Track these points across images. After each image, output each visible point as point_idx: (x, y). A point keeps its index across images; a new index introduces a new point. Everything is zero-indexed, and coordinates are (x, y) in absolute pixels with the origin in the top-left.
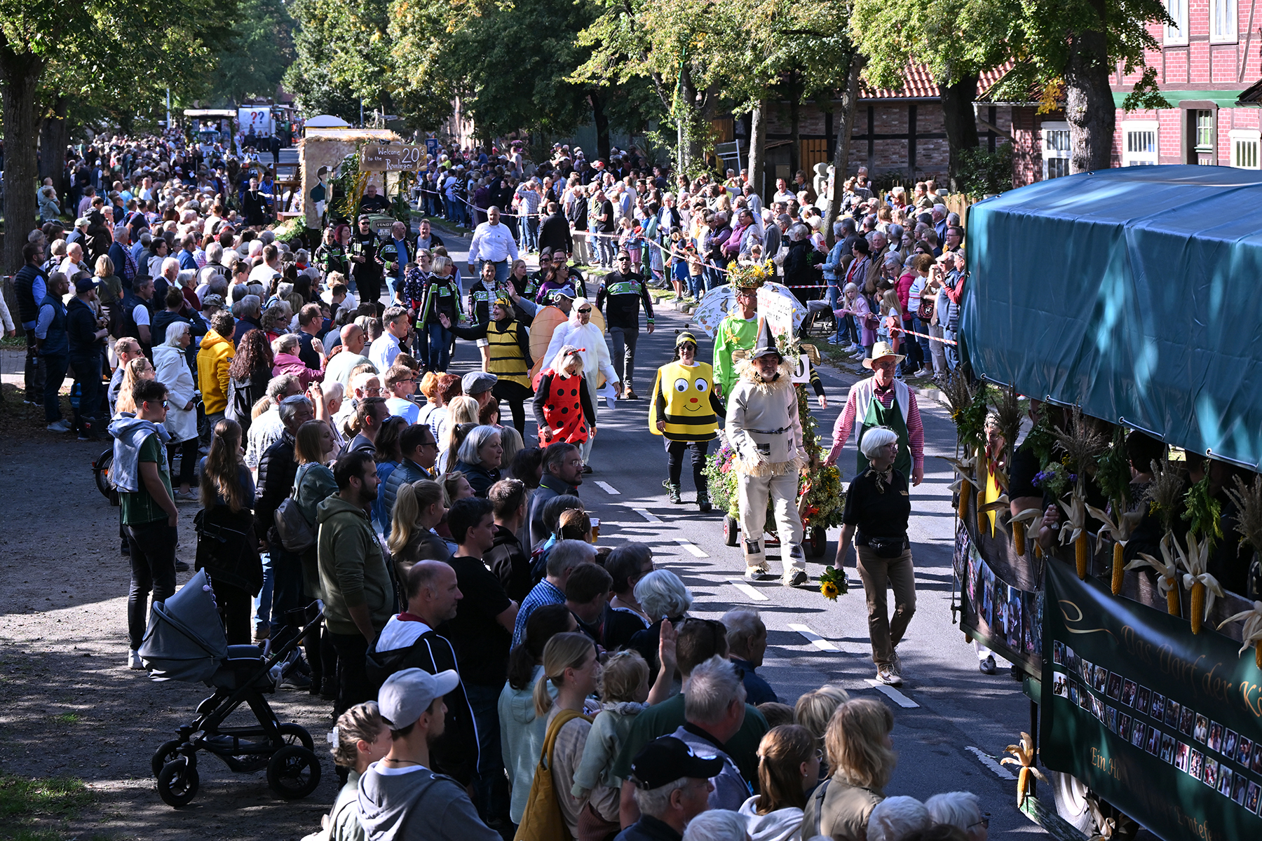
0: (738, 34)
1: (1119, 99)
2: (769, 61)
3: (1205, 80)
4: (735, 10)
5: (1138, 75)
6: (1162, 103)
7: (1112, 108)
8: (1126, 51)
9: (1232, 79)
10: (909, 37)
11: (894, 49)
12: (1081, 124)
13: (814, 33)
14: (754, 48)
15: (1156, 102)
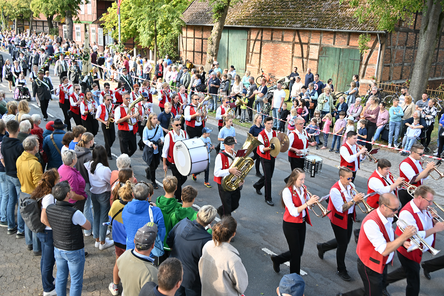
0: (12, 7)
1: (74, 22)
2: (17, 12)
3: (87, 20)
4: (11, 3)
5: (77, 18)
6: (81, 23)
7: (73, 23)
8: (74, 14)
9: (91, 20)
10: (40, 9)
11: (37, 11)
12: (68, 25)
13: (25, 8)
14: (15, 9)
15: (79, 22)
